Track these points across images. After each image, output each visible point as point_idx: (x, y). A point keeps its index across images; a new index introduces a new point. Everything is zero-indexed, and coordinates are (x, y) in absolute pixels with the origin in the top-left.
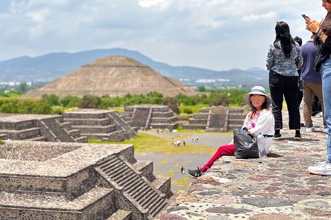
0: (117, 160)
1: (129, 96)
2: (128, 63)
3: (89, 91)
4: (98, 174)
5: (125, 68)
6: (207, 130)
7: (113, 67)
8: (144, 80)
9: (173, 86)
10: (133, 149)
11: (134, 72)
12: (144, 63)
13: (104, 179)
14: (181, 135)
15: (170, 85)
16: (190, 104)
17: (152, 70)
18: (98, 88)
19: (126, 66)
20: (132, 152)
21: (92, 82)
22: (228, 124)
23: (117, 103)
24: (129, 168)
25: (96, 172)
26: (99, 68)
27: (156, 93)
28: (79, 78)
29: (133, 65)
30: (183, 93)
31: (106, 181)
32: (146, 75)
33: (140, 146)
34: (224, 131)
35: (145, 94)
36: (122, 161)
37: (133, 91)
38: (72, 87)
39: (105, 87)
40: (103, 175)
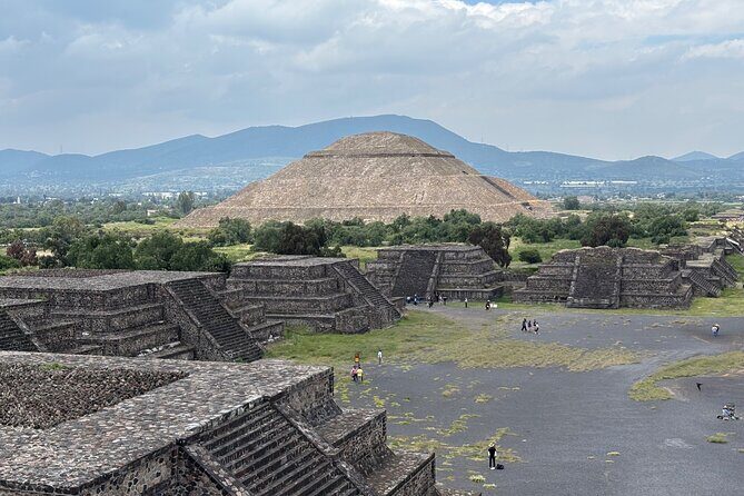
0: (270, 416)
1: (404, 221)
2: (404, 148)
3: (320, 211)
4: (197, 465)
5: (398, 159)
6: (569, 303)
7: (372, 156)
8: (439, 183)
9: (504, 197)
10: (331, 378)
11: (417, 167)
12: (441, 148)
13: (213, 480)
14: (505, 318)
15: (499, 195)
16: (539, 238)
17: (459, 163)
18: (339, 202)
19: (402, 155)
20: (327, 388)
21: (326, 190)
22: (622, 290)
23: (375, 236)
24: (304, 437)
25: (191, 459)
26: (342, 160)
27: (464, 212)
28: (299, 182)
29: (416, 151)
30: (527, 213)
31: (219, 487)
32: (444, 174)
33: (401, 346)
34: (610, 307)
35: (440, 216)
36: (285, 417)
37: (415, 211)
38: (283, 201)
39: (354, 200)
40: (213, 468)
